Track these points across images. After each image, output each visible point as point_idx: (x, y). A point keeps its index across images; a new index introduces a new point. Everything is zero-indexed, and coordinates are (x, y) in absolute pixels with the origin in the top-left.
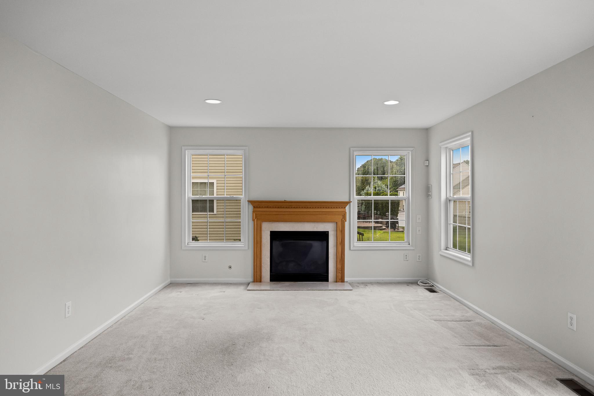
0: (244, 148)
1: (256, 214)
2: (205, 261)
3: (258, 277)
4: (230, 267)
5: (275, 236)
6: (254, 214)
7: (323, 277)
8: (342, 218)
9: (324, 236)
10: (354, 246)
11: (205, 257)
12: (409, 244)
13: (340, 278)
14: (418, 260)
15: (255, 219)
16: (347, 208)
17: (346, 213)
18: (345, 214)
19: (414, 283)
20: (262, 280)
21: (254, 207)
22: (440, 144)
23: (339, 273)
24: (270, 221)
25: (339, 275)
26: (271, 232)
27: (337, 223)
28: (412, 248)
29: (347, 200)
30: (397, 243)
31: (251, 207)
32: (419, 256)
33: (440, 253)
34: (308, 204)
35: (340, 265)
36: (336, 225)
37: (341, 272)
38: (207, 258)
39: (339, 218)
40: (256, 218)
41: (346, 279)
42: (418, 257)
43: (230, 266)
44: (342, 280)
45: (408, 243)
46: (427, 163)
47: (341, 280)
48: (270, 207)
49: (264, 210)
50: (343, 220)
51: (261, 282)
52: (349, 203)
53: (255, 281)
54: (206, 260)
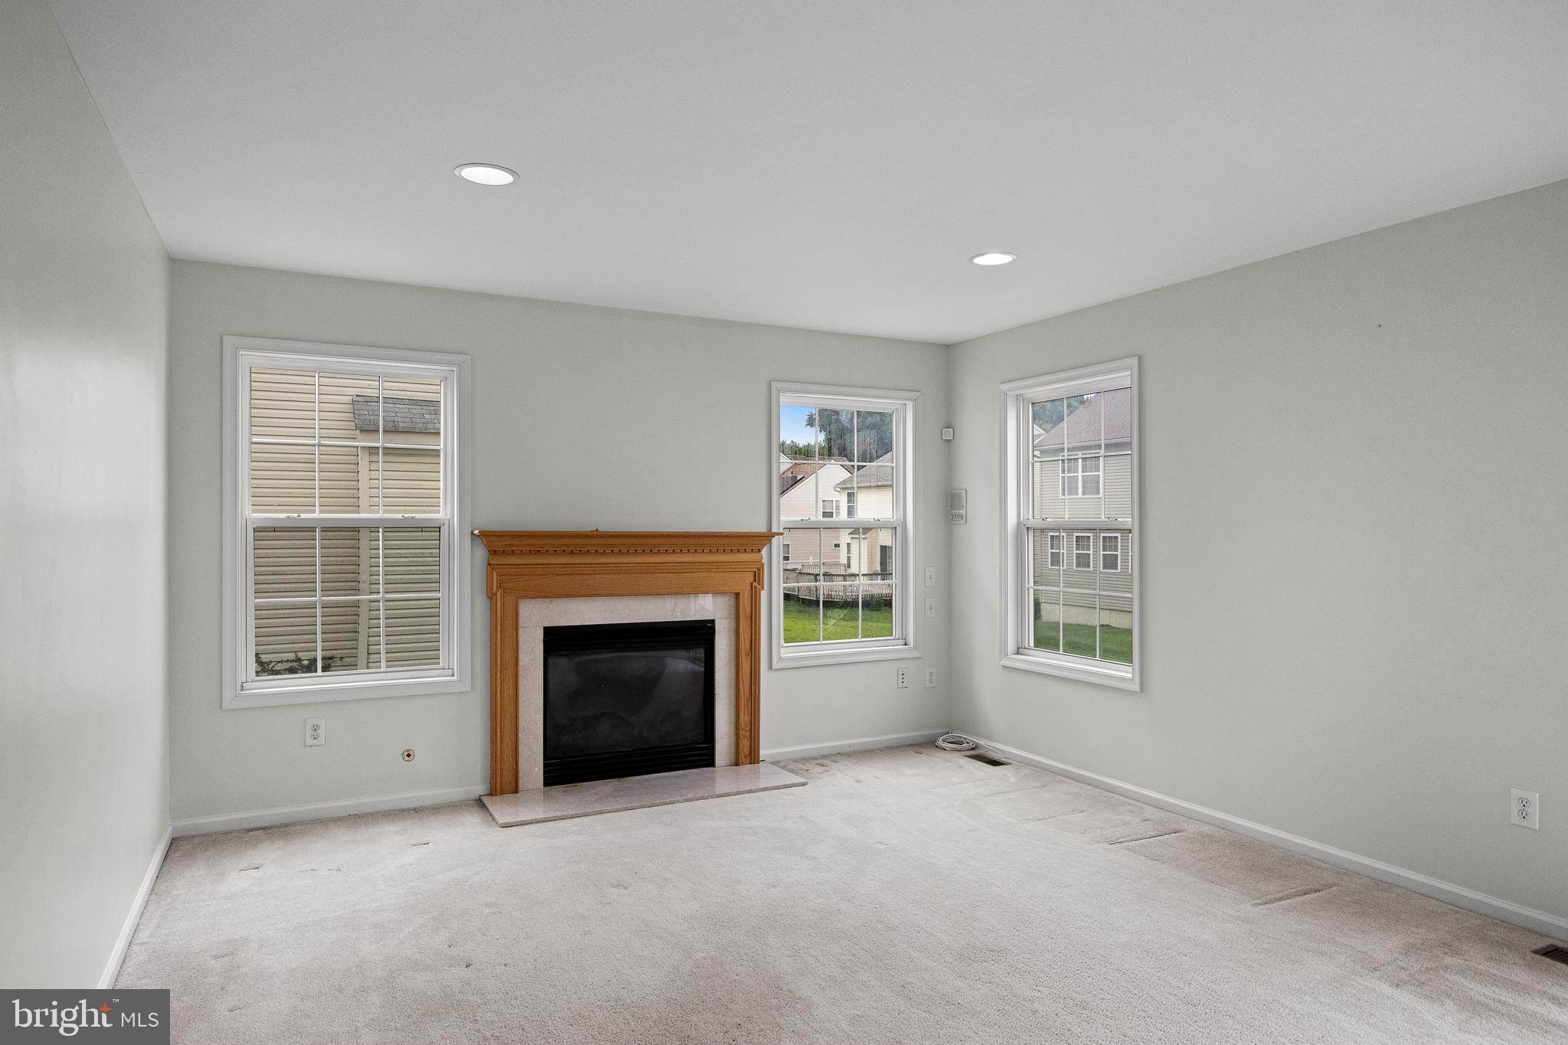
0: (461, 358)
1: (500, 575)
2: (316, 742)
3: (508, 777)
4: (409, 755)
5: (557, 640)
6: (495, 573)
7: (699, 755)
8: (752, 580)
9: (700, 634)
10: (780, 658)
11: (315, 728)
12: (906, 644)
13: (747, 753)
14: (928, 684)
15: (497, 591)
16: (764, 552)
17: (763, 565)
18: (759, 569)
19: (927, 744)
20: (521, 787)
21: (493, 553)
22: (1004, 387)
23: (745, 736)
24: (546, 597)
25: (745, 743)
26: (545, 628)
27: (737, 595)
28: (916, 654)
29: (761, 528)
30: (878, 643)
31: (481, 552)
32: (931, 674)
33: (1005, 662)
34: (662, 541)
35: (746, 714)
36: (733, 601)
37: (748, 734)
38: (322, 732)
39: (742, 582)
40: (500, 587)
41: (763, 753)
42: (928, 677)
43: (407, 750)
44: (754, 758)
45: (902, 642)
46: (948, 434)
47: (749, 758)
48: (547, 551)
49: (530, 562)
50: (756, 587)
51: (516, 791)
52: (767, 537)
53: (499, 792)
54: (321, 740)
